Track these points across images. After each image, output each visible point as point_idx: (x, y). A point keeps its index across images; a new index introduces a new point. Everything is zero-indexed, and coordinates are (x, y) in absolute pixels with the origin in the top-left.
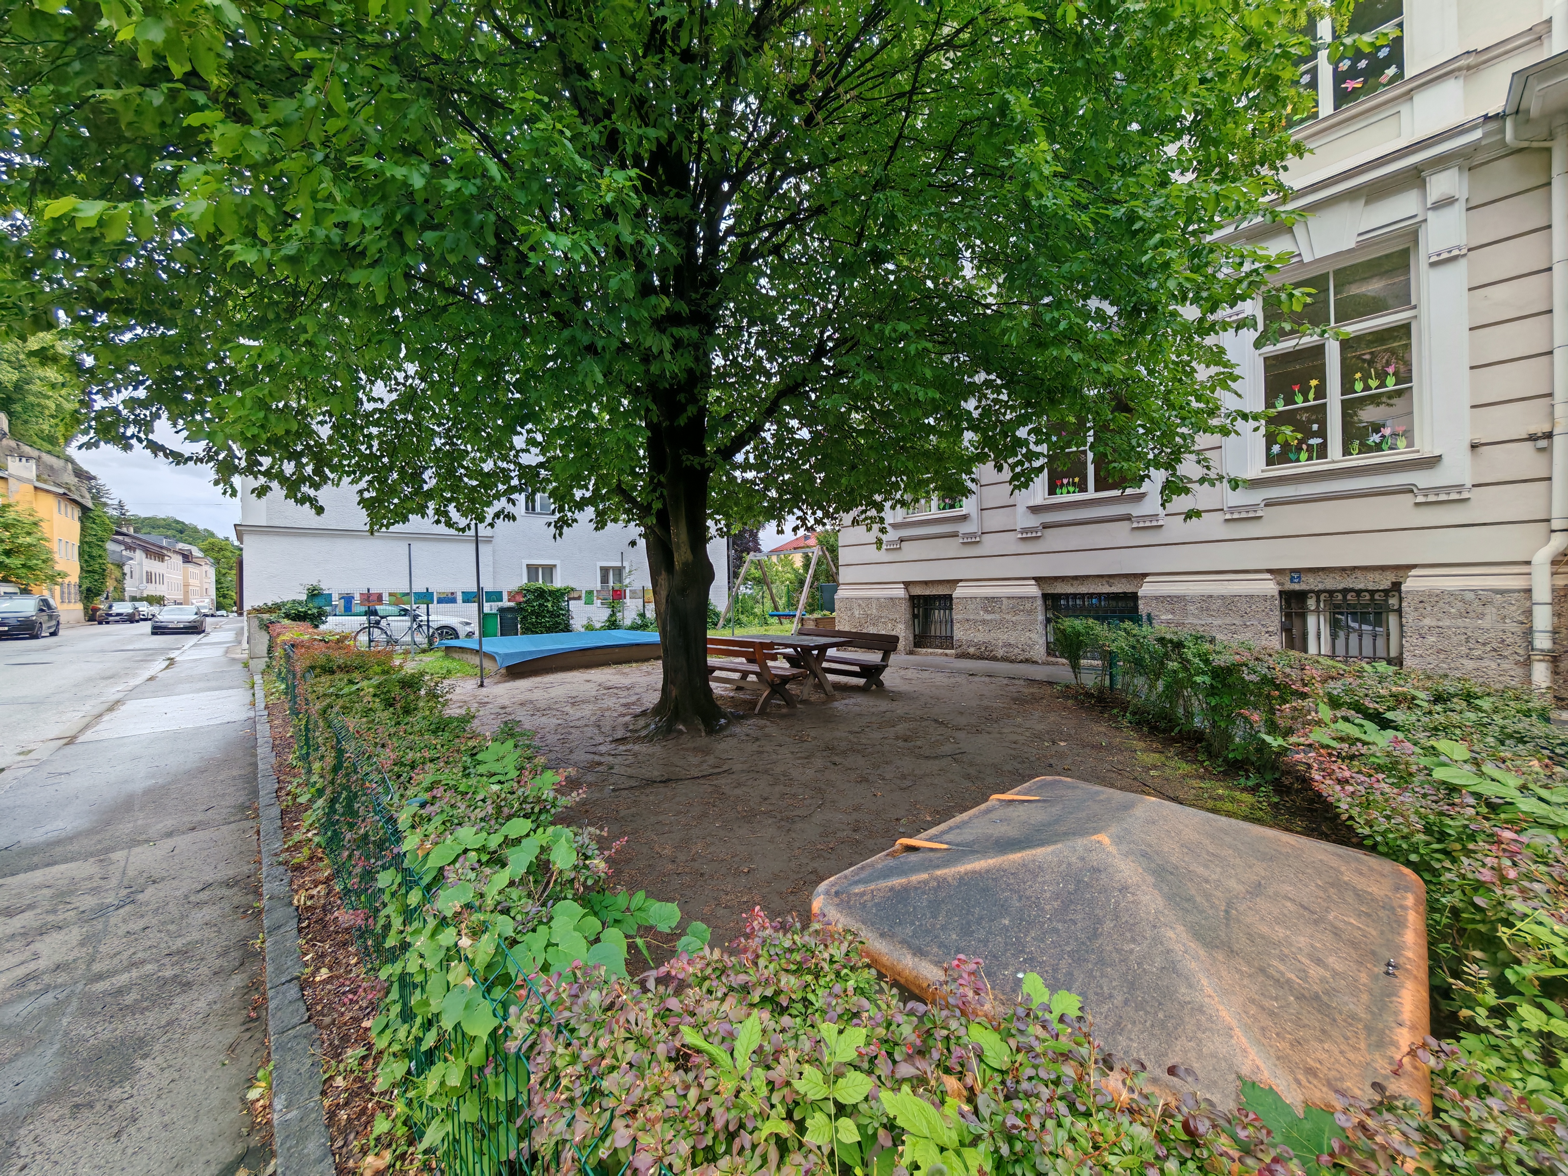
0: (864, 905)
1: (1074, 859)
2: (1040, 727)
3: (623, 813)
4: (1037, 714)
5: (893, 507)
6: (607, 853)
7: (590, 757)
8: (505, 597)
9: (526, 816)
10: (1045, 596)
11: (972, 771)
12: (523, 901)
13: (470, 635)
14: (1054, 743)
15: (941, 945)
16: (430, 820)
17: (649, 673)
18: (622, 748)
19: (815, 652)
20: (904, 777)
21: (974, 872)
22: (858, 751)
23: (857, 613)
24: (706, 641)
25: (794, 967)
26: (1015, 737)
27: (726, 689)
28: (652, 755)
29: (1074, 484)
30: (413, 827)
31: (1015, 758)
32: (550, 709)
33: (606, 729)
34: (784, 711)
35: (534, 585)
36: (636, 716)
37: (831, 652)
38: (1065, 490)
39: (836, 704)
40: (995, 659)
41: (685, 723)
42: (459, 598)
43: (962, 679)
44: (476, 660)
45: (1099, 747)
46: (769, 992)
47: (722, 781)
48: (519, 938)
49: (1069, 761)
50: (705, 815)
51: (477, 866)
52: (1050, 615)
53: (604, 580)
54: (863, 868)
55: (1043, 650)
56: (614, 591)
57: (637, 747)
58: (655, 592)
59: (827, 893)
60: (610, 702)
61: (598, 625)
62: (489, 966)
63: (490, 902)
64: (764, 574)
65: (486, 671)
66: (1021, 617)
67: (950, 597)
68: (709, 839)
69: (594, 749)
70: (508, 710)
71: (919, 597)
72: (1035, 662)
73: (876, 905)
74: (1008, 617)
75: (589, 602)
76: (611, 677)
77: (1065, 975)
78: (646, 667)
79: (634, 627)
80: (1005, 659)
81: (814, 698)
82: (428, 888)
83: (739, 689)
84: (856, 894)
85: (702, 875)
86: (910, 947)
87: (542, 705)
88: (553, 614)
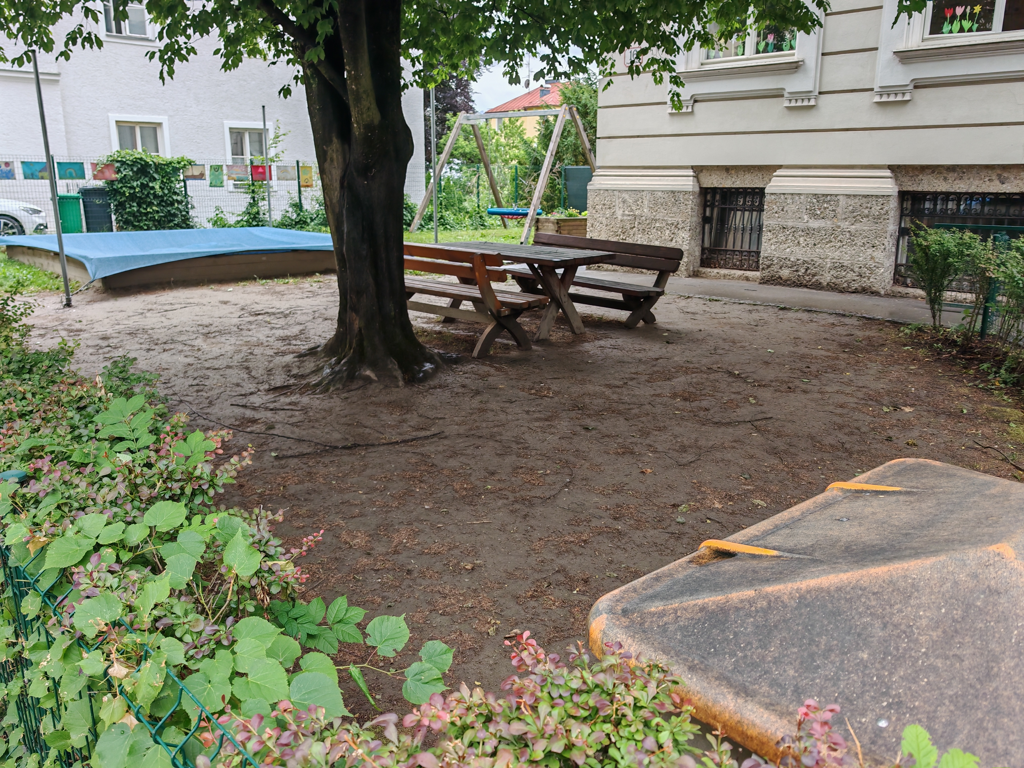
0: (664, 629)
1: (962, 577)
2: (880, 385)
3: (293, 489)
4: (874, 368)
5: (689, 46)
6: (295, 552)
7: (239, 411)
8: (89, 172)
9: (174, 498)
10: (903, 195)
11: (780, 444)
12: (191, 617)
13: (40, 229)
14: (896, 408)
15: (774, 683)
16: (37, 502)
17: (314, 294)
18: (283, 400)
19: (560, 271)
20: (683, 449)
21: (820, 590)
22: (620, 413)
23: (619, 213)
24: (401, 248)
25: (585, 714)
26: (842, 399)
27: (429, 321)
28: (330, 411)
29: (972, 17)
30: (14, 511)
31: (841, 427)
32: (173, 341)
33: (259, 373)
34: (514, 354)
35: (130, 155)
36: (301, 356)
37: (582, 272)
38: (956, 26)
39: (587, 346)
40: (818, 286)
41: (373, 366)
42: (19, 171)
43: (768, 315)
44: (56, 268)
45: (958, 415)
46: (558, 747)
47: (429, 448)
48: (191, 665)
49: (916, 433)
50: (409, 493)
51: (117, 567)
52: (906, 223)
53: (238, 149)
54: (657, 579)
55: (888, 275)
56: (254, 168)
57: (305, 400)
58: (322, 172)
59: (611, 611)
60: (261, 334)
61: (232, 220)
62: (157, 703)
63: (146, 620)
64: (481, 147)
65: (72, 284)
66: (864, 226)
67: (760, 193)
68: (416, 526)
69: (244, 401)
70: (113, 342)
71: (714, 190)
72: (875, 293)
73: (681, 628)
74: (844, 225)
75: (216, 184)
76: (258, 298)
77: (946, 725)
78: (308, 283)
79: (285, 224)
80: (833, 288)
81: (556, 336)
82: (50, 595)
83: (448, 321)
84: (653, 614)
85: (409, 572)
86: (730, 684)
87: (161, 335)
88: (163, 201)
